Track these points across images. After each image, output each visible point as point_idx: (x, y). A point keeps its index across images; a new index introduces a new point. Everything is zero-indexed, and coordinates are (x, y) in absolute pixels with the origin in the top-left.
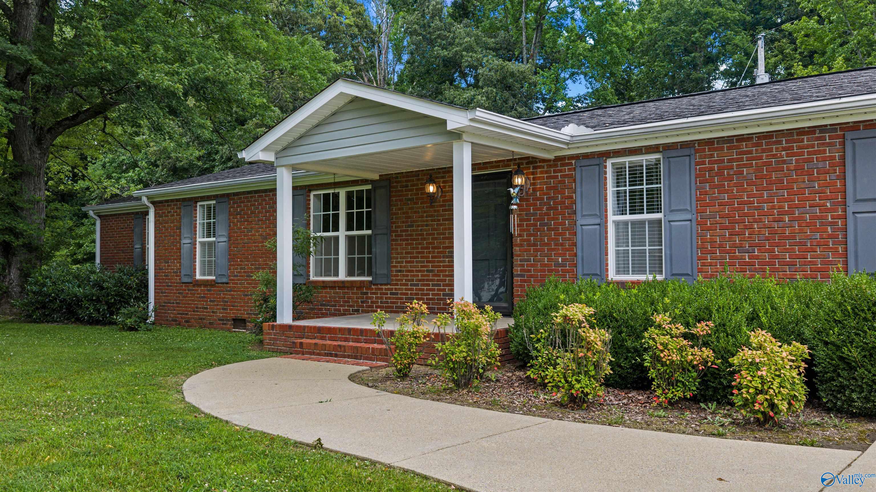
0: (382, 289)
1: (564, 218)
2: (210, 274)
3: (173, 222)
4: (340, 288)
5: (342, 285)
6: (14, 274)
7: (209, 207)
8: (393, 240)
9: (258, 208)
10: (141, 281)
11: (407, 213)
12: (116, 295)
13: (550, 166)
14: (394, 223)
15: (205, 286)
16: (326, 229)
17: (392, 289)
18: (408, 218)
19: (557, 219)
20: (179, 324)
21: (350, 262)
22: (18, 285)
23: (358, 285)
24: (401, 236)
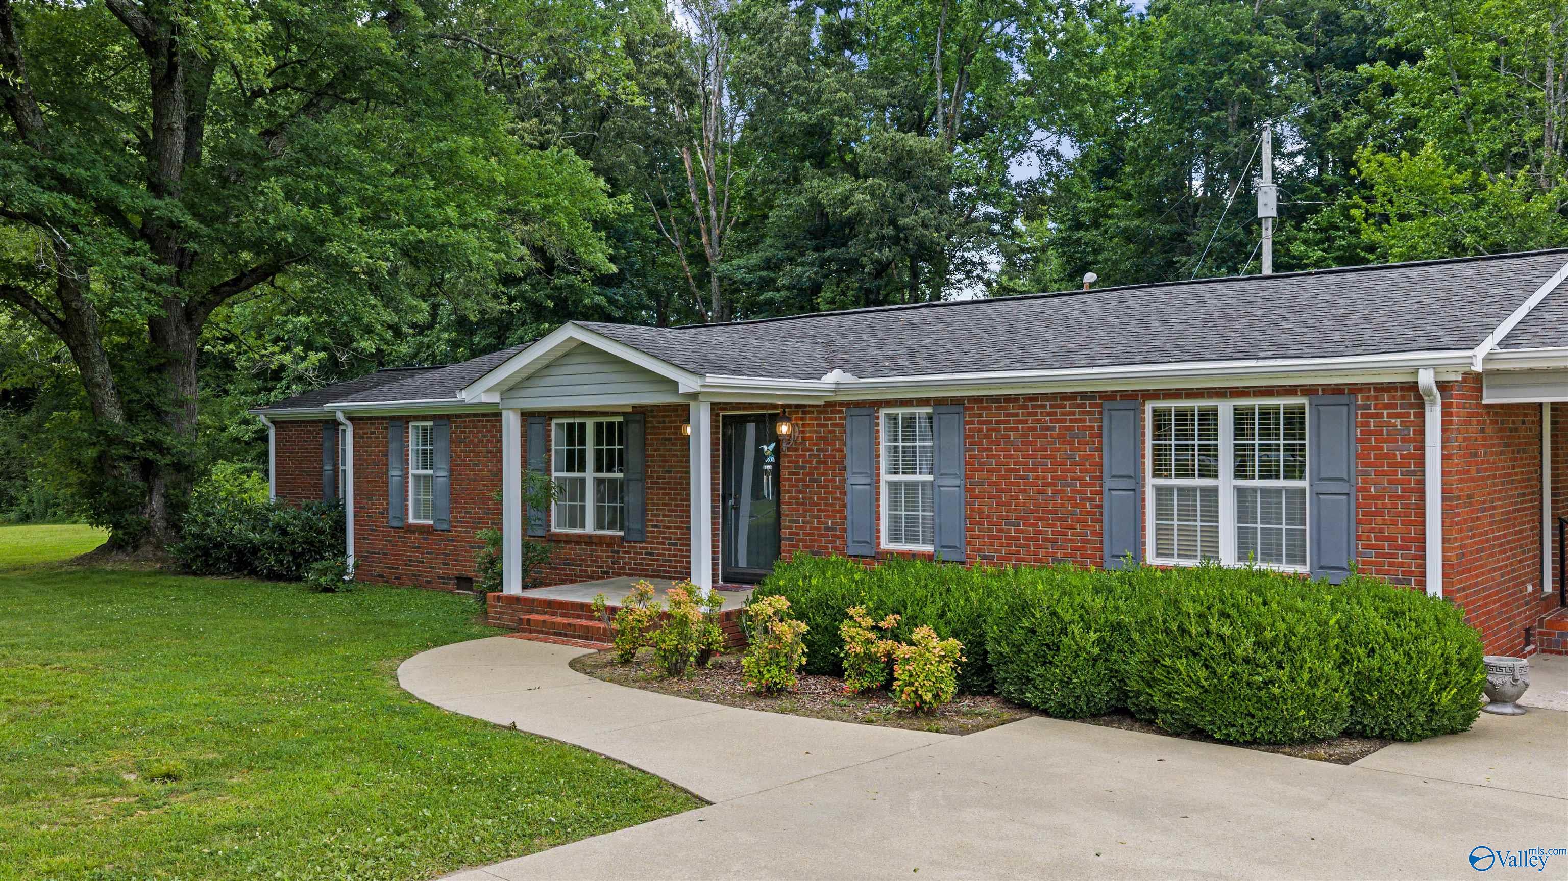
0: (635, 547)
1: (834, 474)
2: (426, 518)
3: (378, 447)
4: (586, 544)
5: (589, 540)
6: (157, 502)
7: (425, 429)
8: (649, 488)
9: (486, 436)
10: (336, 522)
11: (664, 456)
12: (304, 543)
13: (820, 412)
14: (649, 466)
15: (421, 533)
16: (570, 468)
17: (647, 548)
18: (665, 461)
19: (827, 475)
20: (387, 582)
21: (599, 511)
22: (162, 518)
23: (608, 541)
24: (658, 483)
